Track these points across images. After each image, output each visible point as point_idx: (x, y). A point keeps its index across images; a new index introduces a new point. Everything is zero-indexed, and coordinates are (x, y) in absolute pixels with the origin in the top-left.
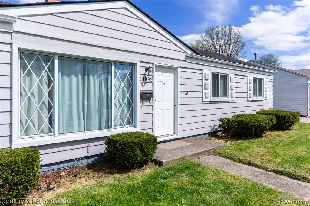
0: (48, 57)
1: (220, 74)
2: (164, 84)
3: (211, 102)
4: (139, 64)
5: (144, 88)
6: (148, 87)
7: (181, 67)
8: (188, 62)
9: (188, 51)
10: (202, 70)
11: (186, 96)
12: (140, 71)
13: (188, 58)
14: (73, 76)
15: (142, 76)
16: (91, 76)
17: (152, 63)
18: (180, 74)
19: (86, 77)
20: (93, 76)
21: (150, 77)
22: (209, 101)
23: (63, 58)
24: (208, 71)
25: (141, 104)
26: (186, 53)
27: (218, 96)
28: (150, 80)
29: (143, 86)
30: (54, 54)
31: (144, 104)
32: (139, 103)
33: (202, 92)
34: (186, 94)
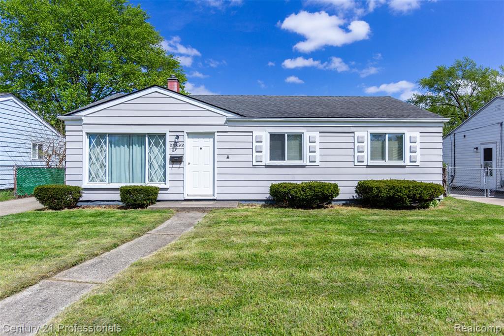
0: (103, 136)
1: (286, 135)
2: (201, 149)
3: (268, 166)
4: (168, 134)
5: (175, 153)
6: (178, 152)
7: (218, 132)
8: (228, 126)
9: (230, 115)
10: (252, 132)
11: (228, 160)
12: (170, 139)
13: (228, 121)
14: (122, 146)
15: (173, 143)
16: (134, 146)
17: (183, 132)
18: (216, 137)
19: (131, 147)
20: (135, 145)
21: (181, 143)
22: (265, 164)
23: (111, 135)
24: (262, 134)
25: (171, 166)
26: (226, 117)
27: (283, 159)
28: (181, 146)
29: (173, 151)
30: (106, 133)
31: (174, 166)
32: (168, 166)
33: (252, 155)
34: (228, 158)
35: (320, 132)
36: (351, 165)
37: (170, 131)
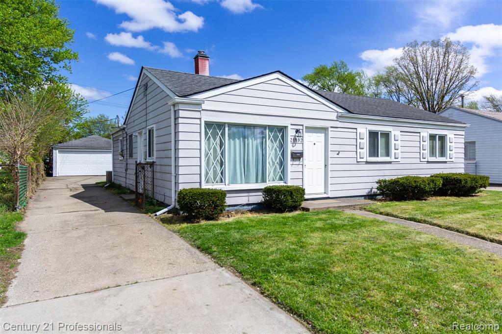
0: (221, 126)
1: (379, 132)
2: (315, 144)
3: (367, 163)
4: (290, 127)
5: (294, 149)
6: (298, 148)
7: (331, 127)
8: (340, 122)
9: (340, 110)
10: (356, 129)
11: (338, 156)
12: (291, 133)
13: (340, 117)
14: (237, 139)
15: (293, 138)
16: (250, 139)
17: (302, 125)
18: (331, 134)
19: (246, 139)
20: (252, 139)
21: (300, 138)
22: (365, 161)
23: (231, 125)
24: (364, 130)
25: (292, 163)
26: (338, 112)
27: (378, 156)
28: (300, 140)
29: (293, 147)
30: (225, 123)
31: (295, 163)
32: (289, 161)
33: (356, 152)
34: (338, 154)
35: (401, 132)
36: (418, 161)
37: (291, 125)
